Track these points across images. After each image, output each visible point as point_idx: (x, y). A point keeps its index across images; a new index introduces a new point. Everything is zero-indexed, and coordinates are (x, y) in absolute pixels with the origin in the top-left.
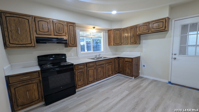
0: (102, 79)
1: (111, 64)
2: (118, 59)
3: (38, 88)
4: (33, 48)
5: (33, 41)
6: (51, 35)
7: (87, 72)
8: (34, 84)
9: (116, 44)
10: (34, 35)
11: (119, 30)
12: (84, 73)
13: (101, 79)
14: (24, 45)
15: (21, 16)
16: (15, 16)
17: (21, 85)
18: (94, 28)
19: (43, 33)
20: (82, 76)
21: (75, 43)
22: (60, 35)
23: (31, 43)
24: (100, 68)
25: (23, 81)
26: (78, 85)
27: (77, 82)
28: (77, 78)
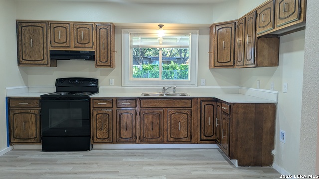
0: (154, 140)
1: (186, 112)
2: (214, 103)
3: (36, 121)
4: (46, 65)
5: (46, 56)
6: (69, 47)
7: (118, 117)
8: (33, 115)
9: (219, 64)
10: (48, 48)
11: (228, 26)
12: (111, 117)
13: (151, 140)
14: (36, 62)
15: (36, 24)
16: (30, 24)
17: (19, 111)
18: (161, 27)
19: (59, 45)
20: (106, 121)
21: (109, 59)
22: (83, 46)
23: (44, 59)
24: (150, 116)
25: (22, 107)
26: (96, 137)
27: (95, 131)
28: (94, 123)
